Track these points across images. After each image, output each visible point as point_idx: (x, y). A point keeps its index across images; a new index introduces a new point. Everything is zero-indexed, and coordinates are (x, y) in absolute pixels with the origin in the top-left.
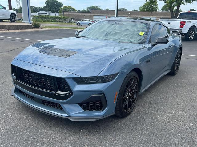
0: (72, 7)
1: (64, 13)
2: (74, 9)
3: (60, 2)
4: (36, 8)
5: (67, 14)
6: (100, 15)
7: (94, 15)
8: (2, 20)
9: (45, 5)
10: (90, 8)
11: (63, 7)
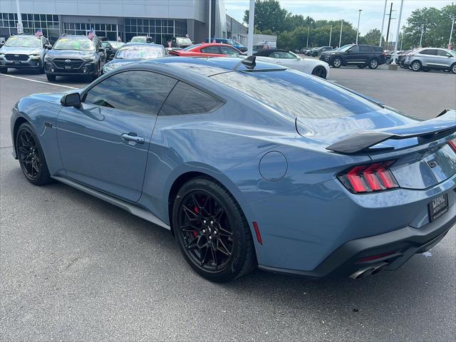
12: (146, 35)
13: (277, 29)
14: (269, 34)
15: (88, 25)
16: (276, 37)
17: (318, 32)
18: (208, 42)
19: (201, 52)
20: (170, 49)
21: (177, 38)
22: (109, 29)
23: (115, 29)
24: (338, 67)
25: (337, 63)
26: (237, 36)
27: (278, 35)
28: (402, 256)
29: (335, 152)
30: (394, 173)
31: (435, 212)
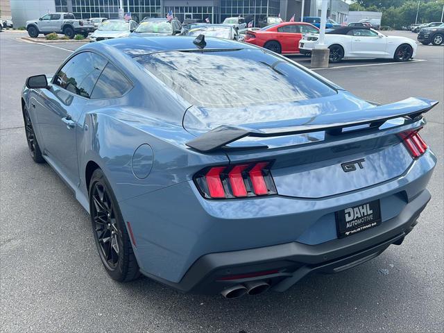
12: (237, 16)
13: (383, 5)
14: (373, 10)
15: (186, 8)
16: (380, 14)
17: (429, 7)
18: (300, 21)
19: (278, 31)
20: (250, 29)
21: (269, 19)
22: (195, 11)
23: (210, 11)
24: (439, 45)
25: (438, 40)
26: (337, 14)
27: (384, 11)
28: (291, 277)
29: (192, 149)
30: (276, 179)
31: (348, 226)
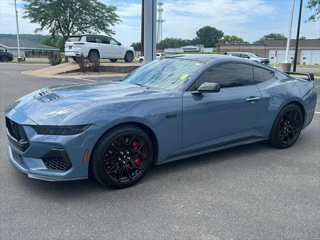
0: (239, 37)
1: (220, 48)
2: (241, 40)
3: (220, 30)
4: (184, 41)
5: (226, 48)
6: (281, 48)
7: (270, 48)
8: (117, 59)
9: (196, 36)
10: (267, 37)
11: (223, 38)
